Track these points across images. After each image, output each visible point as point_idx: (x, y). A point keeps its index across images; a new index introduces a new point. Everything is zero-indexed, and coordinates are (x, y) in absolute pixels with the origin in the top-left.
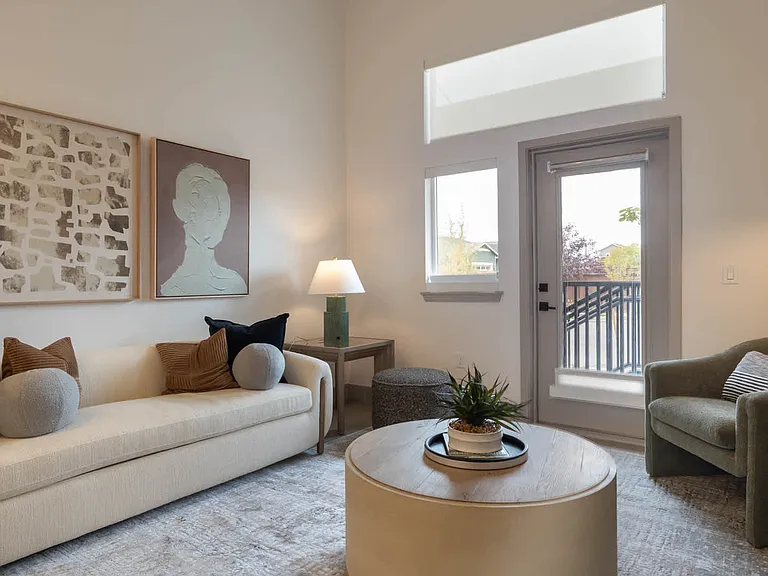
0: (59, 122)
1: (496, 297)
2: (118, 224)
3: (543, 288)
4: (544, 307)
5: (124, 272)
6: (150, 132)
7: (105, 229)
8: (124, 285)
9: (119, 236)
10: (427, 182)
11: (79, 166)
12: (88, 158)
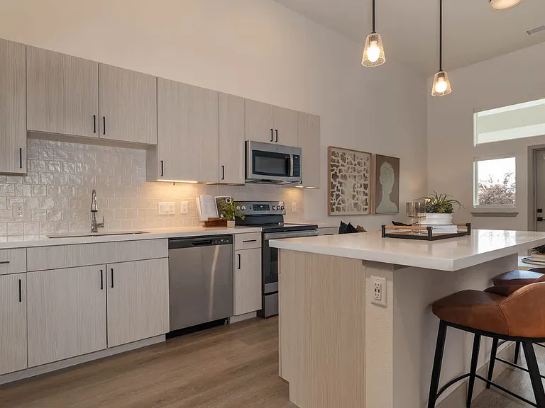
0: (353, 152)
1: (514, 215)
2: (366, 187)
3: (540, 211)
4: (540, 219)
5: (367, 205)
6: (374, 152)
7: (363, 189)
8: (366, 209)
9: (366, 191)
10: (474, 163)
11: (357, 167)
12: (359, 164)
